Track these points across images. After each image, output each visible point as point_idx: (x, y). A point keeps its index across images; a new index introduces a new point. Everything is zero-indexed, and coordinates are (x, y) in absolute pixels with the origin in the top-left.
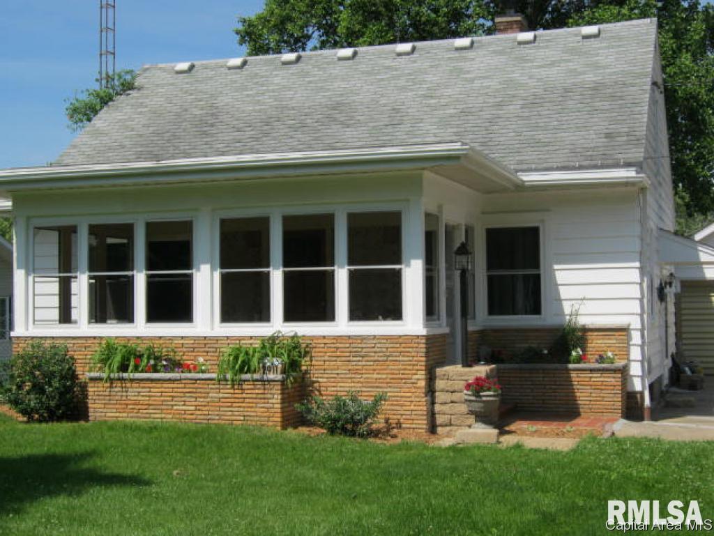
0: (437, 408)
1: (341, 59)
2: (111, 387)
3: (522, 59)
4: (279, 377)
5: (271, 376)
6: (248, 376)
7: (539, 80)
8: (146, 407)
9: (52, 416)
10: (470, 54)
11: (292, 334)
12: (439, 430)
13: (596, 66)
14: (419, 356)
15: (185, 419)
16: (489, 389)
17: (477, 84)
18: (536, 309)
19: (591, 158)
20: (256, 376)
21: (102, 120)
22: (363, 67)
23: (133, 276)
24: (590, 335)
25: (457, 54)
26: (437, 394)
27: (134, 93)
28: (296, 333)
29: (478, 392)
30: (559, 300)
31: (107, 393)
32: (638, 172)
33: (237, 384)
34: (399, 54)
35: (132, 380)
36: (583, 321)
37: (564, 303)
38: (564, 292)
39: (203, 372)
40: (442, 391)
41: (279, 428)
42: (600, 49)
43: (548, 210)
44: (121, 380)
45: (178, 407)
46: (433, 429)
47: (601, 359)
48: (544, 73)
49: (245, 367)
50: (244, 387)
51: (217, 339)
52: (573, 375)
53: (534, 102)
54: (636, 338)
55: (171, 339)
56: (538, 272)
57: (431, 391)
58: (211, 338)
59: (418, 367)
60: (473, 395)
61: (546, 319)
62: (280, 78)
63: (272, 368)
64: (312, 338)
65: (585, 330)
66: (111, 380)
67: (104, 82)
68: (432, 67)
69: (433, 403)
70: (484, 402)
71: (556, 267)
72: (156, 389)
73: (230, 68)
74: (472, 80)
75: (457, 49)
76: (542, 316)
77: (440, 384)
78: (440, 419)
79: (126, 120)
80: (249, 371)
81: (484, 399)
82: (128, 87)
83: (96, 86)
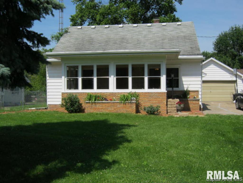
0: (168, 108)
1: (120, 27)
2: (92, 105)
3: (165, 29)
4: (135, 102)
5: (133, 102)
6: (127, 102)
7: (170, 34)
8: (101, 109)
9: (76, 112)
10: (151, 27)
11: (134, 92)
12: (168, 113)
13: (182, 32)
14: (165, 97)
15: (111, 112)
16: (182, 104)
17: (156, 35)
18: (177, 86)
19: (189, 53)
20: (129, 102)
21: (62, 39)
22: (126, 29)
23: (93, 78)
24: (190, 93)
25: (148, 27)
26: (168, 105)
27: (68, 33)
28: (135, 92)
29: (180, 105)
30: (183, 85)
31: (91, 106)
32: (203, 56)
33: (125, 104)
34: (134, 27)
35: (98, 103)
36: (189, 89)
37: (184, 85)
38: (184, 83)
39: (115, 101)
40: (169, 105)
41: (135, 114)
42: (182, 28)
43: (180, 64)
44: (95, 103)
45: (109, 109)
46: (167, 113)
47: (194, 98)
48: (171, 33)
49: (127, 99)
50: (126, 104)
51: (116, 93)
52: (189, 101)
53: (171, 40)
54: (200, 93)
55: (104, 93)
56: (178, 78)
57: (167, 105)
58: (114, 93)
59: (165, 99)
60: (179, 105)
61: (180, 89)
62: (106, 31)
63: (134, 100)
64: (139, 93)
65: (189, 91)
66: (92, 103)
67: (61, 30)
68: (143, 30)
69: (167, 107)
70: (181, 107)
71: (182, 77)
72: (104, 105)
73: (92, 28)
74: (154, 34)
75: (148, 26)
76: (179, 88)
77: (168, 103)
78: (169, 111)
79: (69, 40)
80: (127, 100)
81: (181, 106)
82: (66, 32)
83: (59, 31)
